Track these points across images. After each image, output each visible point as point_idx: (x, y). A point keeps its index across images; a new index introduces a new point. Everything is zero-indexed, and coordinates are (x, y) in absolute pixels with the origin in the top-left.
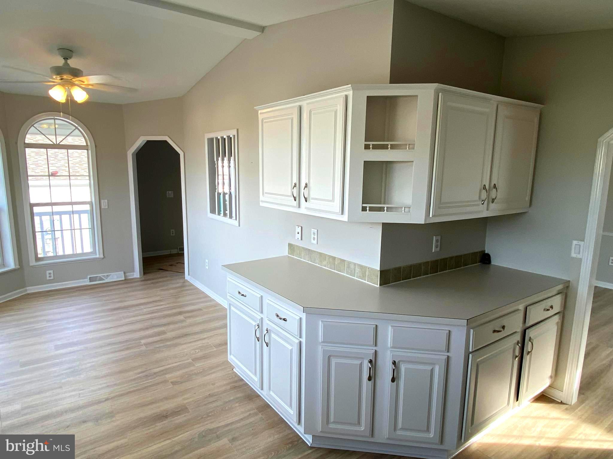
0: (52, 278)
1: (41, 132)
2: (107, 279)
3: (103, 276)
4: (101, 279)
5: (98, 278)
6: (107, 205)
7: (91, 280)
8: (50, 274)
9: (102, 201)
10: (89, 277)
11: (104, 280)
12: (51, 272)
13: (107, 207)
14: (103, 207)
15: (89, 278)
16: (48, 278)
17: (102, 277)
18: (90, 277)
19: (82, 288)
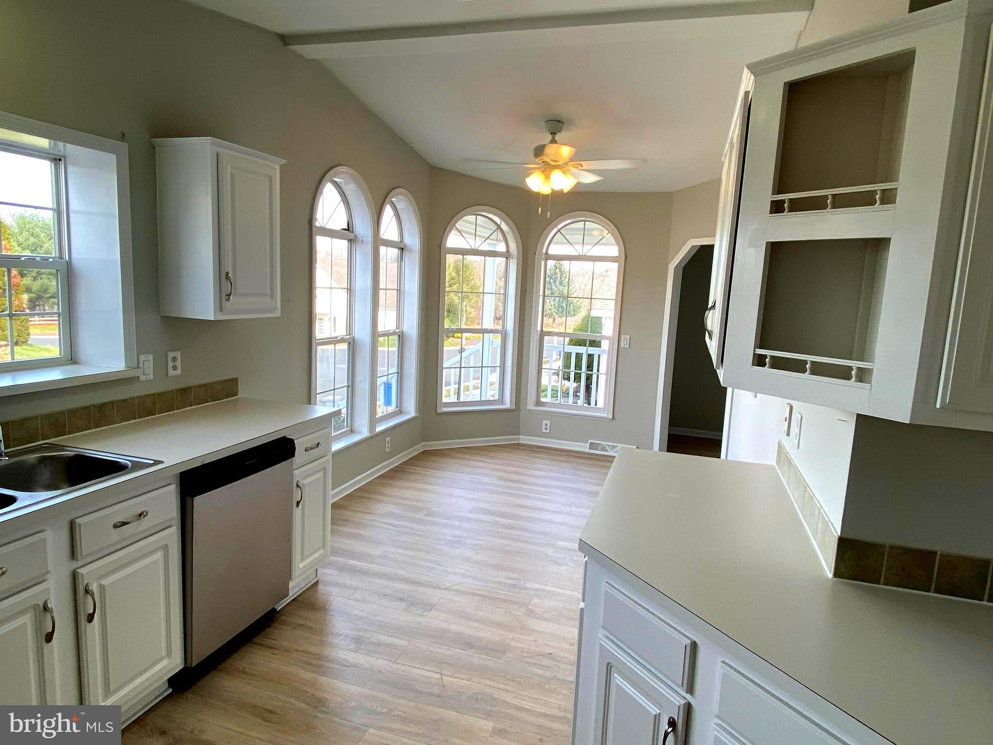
0: (548, 431)
1: (568, 241)
2: (611, 450)
3: (608, 445)
4: (604, 449)
5: (600, 447)
6: (628, 343)
7: (592, 446)
8: (546, 425)
9: (623, 337)
10: (590, 441)
11: (607, 451)
12: (548, 422)
13: (628, 346)
14: (622, 345)
15: (589, 443)
16: (544, 430)
17: (607, 447)
18: (591, 443)
19: (576, 454)
